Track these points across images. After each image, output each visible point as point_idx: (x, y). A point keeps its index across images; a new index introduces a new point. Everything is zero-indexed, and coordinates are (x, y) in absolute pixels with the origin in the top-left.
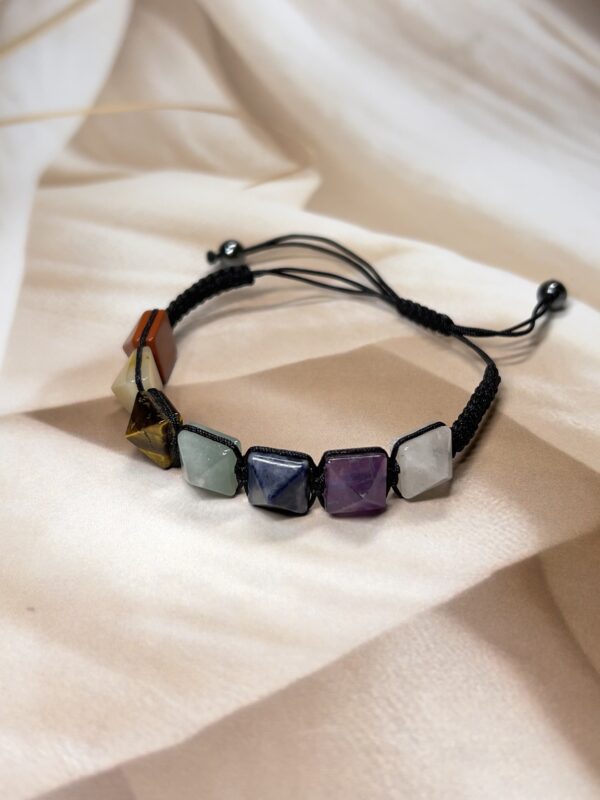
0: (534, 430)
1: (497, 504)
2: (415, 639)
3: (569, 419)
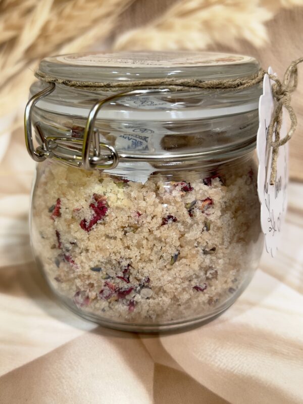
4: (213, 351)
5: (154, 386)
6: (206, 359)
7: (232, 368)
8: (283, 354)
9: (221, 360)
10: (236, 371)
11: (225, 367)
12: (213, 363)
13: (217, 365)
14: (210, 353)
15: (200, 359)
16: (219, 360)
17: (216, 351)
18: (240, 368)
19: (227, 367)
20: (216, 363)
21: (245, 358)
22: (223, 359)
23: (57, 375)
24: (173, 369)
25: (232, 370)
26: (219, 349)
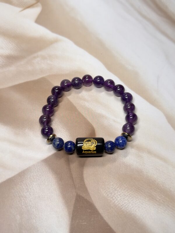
0: (78, 108)
1: (63, 131)
2: (36, 169)
3: (87, 104)
4: (114, 190)
5: (73, 211)
6: (108, 195)
7: (122, 206)
8: (157, 200)
9: (117, 198)
10: (123, 208)
11: (118, 203)
12: (111, 199)
13: (113, 201)
14: (112, 191)
15: (104, 194)
16: (115, 198)
17: (115, 190)
18: (127, 206)
19: (119, 204)
20: (114, 199)
21: (132, 199)
22: (118, 198)
23: (18, 194)
24: (87, 200)
25: (121, 207)
26: (118, 189)
